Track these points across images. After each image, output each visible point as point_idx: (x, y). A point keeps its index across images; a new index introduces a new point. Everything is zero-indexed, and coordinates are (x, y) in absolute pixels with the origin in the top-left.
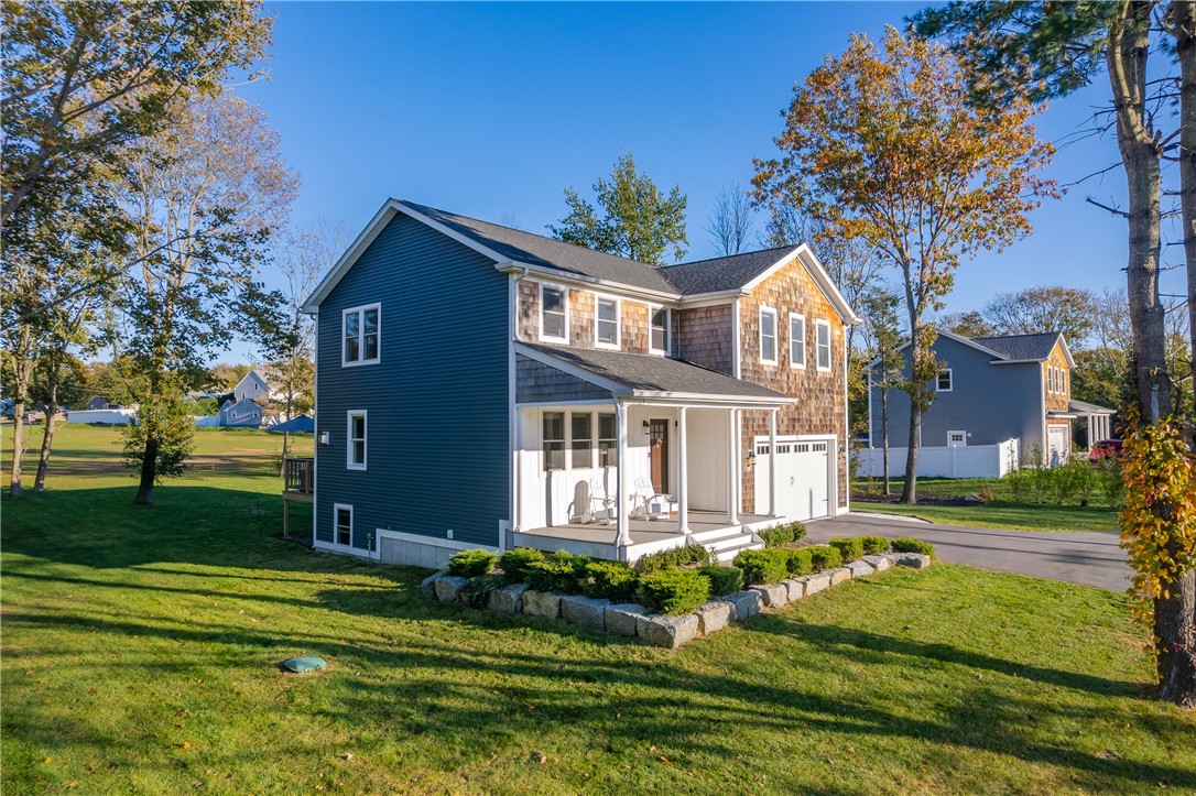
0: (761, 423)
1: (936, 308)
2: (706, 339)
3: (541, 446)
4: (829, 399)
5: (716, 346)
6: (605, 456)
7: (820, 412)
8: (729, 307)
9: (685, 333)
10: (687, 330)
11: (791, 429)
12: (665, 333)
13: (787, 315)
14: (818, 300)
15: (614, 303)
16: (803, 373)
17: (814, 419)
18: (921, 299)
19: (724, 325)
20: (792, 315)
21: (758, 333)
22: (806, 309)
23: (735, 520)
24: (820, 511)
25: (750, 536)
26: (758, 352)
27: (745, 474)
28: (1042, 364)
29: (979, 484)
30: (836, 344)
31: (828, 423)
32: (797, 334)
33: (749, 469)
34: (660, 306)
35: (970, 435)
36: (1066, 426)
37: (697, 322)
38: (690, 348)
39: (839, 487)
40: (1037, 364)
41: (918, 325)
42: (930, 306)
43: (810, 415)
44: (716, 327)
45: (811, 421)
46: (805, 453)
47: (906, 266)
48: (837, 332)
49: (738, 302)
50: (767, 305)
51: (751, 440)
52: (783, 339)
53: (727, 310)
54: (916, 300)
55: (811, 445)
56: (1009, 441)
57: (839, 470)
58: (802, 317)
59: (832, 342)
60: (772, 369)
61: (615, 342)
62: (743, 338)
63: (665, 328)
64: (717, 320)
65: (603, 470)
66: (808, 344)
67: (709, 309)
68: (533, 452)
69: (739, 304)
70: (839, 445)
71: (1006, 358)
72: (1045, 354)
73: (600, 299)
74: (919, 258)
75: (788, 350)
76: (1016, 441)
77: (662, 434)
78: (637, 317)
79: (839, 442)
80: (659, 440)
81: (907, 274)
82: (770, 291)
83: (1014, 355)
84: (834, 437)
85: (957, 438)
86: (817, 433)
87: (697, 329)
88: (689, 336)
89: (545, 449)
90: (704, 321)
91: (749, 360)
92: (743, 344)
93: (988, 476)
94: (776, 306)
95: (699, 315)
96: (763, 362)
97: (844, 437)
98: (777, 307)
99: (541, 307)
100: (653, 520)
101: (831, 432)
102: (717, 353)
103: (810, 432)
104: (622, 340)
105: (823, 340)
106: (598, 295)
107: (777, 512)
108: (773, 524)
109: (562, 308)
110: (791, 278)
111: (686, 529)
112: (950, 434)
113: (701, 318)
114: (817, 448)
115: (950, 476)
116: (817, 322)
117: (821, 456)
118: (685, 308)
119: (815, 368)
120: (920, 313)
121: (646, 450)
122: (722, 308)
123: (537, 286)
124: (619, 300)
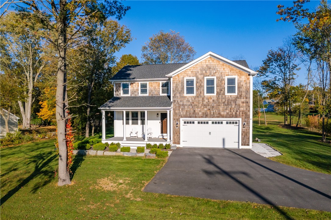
0: (184, 114)
3: (122, 119)
13: (202, 78)
14: (228, 69)
16: (213, 97)
20: (206, 78)
21: (184, 86)
22: (218, 74)
24: (233, 146)
26: (183, 92)
30: (243, 84)
33: (177, 128)
34: (165, 81)
39: (242, 138)
43: (219, 111)
46: (220, 124)
48: (244, 79)
50: (189, 77)
51: (178, 119)
52: (200, 87)
55: (224, 122)
57: (243, 132)
58: (214, 77)
60: (192, 97)
62: (175, 89)
63: (168, 87)
65: (142, 125)
69: (172, 79)
75: (203, 90)
78: (155, 86)
79: (244, 121)
82: (192, 72)
84: (239, 119)
91: (178, 95)
94: (196, 76)
96: (187, 95)
97: (248, 119)
101: (236, 117)
104: (149, 93)
110: (207, 65)
114: (230, 123)
116: (226, 77)
117: (232, 125)
119: (223, 94)
121: (159, 121)
123: (120, 84)
124: (148, 82)
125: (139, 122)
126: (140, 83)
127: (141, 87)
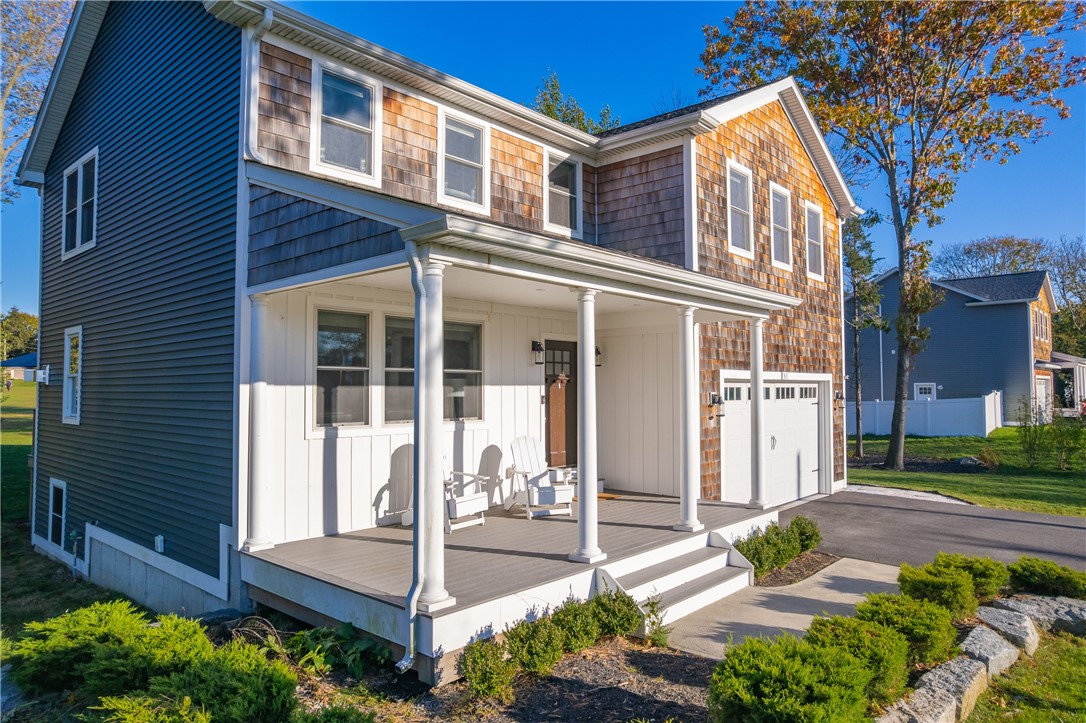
0: (730, 348)
1: (930, 223)
2: (639, 209)
3: (312, 374)
4: (822, 321)
5: (656, 219)
6: (458, 402)
7: (812, 338)
8: (679, 152)
9: (606, 204)
10: (609, 198)
11: (774, 362)
12: (573, 200)
13: (765, 184)
14: (806, 172)
15: (478, 132)
16: (787, 276)
17: (803, 349)
18: (912, 212)
19: (670, 183)
20: (772, 185)
21: (725, 200)
22: (792, 181)
23: (695, 523)
24: (810, 489)
25: (724, 556)
26: (725, 232)
27: (705, 432)
28: (1031, 305)
29: (964, 443)
30: (830, 242)
31: (821, 357)
32: (780, 219)
33: (712, 424)
34: (565, 155)
35: (940, 387)
36: (1049, 377)
37: (625, 183)
38: (613, 227)
39: (835, 451)
40: (1024, 306)
41: (907, 244)
42: (923, 219)
43: (798, 341)
44: (657, 187)
45: (800, 351)
46: (790, 400)
47: (891, 174)
48: (830, 226)
49: (693, 142)
50: (738, 161)
51: (715, 375)
52: (761, 220)
53: (675, 158)
54: (904, 213)
55: (797, 388)
56: (993, 394)
57: (835, 427)
58: (786, 192)
59: (825, 238)
60: (746, 264)
61: (479, 200)
62: (701, 205)
63: (573, 191)
64: (657, 176)
65: (451, 426)
66: (795, 235)
67: (644, 160)
68: (290, 388)
69: (694, 148)
70: (834, 389)
71: (986, 300)
72: (1034, 295)
73: (449, 121)
74: (909, 161)
75: (768, 238)
76: (999, 393)
77: (567, 367)
78: (520, 163)
79: (835, 385)
80: (562, 376)
81: (892, 183)
82: (743, 139)
83: (993, 296)
84: (828, 377)
85: (925, 391)
86: (808, 370)
87: (624, 194)
88: (612, 208)
89: (319, 383)
90: (637, 180)
91: (711, 241)
92: (701, 214)
93: (971, 434)
94: (751, 165)
95: (628, 171)
96: (732, 249)
97: (841, 378)
98: (751, 168)
99: (316, 107)
100: (541, 517)
101: (824, 370)
102: (658, 230)
103: (799, 368)
104: (493, 199)
105: (814, 235)
106: (443, 110)
107: (766, 501)
108: (762, 522)
109: (368, 117)
110: (772, 131)
111: (594, 553)
112: (917, 386)
113: (632, 176)
114: (805, 393)
115: (923, 434)
116: (807, 205)
117: (809, 403)
118: (605, 162)
119: (804, 273)
120: (910, 229)
121: (539, 391)
122: (666, 154)
123: (307, 63)
124: (487, 129)
126: (442, 112)
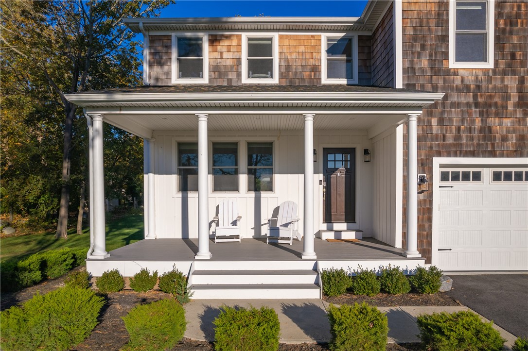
2: (382, 55)
3: (175, 170)
5: (387, 59)
8: (392, 7)
10: (375, 53)
12: (349, 61)
15: (271, 40)
19: (390, 31)
21: (447, 29)
26: (445, 53)
33: (421, 197)
34: (342, 35)
37: (379, 40)
38: (376, 70)
44: (387, 36)
51: (426, 162)
60: (480, 73)
61: (271, 76)
62: (409, 39)
63: (349, 56)
64: (387, 29)
67: (383, 20)
73: (251, 39)
78: (302, 49)
87: (379, 47)
88: (376, 58)
89: (179, 174)
90: (382, 36)
91: (424, 64)
92: (409, 46)
95: (379, 31)
96: (458, 64)
102: (387, 65)
104: (281, 73)
106: (246, 35)
113: (380, 34)
118: (374, 30)
121: (318, 177)
122: (389, 11)
123: (169, 37)
124: (276, 35)
125: (243, 179)
126: (244, 36)
127: (250, 53)
